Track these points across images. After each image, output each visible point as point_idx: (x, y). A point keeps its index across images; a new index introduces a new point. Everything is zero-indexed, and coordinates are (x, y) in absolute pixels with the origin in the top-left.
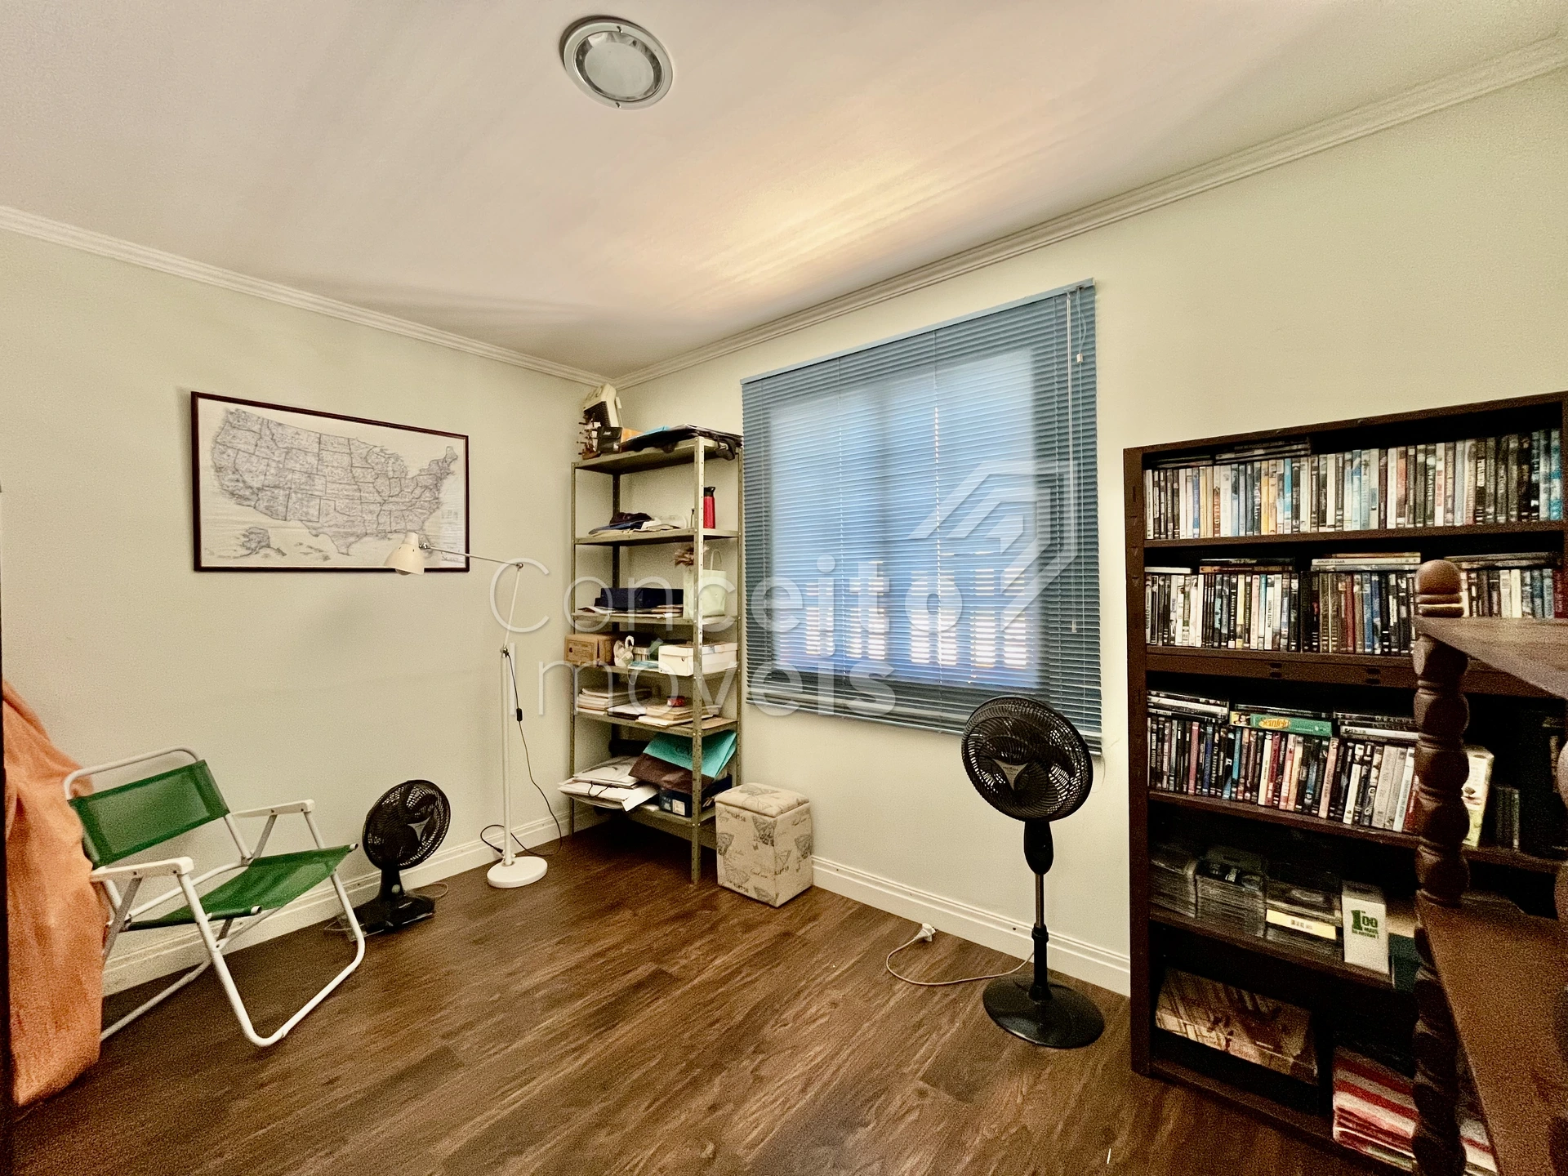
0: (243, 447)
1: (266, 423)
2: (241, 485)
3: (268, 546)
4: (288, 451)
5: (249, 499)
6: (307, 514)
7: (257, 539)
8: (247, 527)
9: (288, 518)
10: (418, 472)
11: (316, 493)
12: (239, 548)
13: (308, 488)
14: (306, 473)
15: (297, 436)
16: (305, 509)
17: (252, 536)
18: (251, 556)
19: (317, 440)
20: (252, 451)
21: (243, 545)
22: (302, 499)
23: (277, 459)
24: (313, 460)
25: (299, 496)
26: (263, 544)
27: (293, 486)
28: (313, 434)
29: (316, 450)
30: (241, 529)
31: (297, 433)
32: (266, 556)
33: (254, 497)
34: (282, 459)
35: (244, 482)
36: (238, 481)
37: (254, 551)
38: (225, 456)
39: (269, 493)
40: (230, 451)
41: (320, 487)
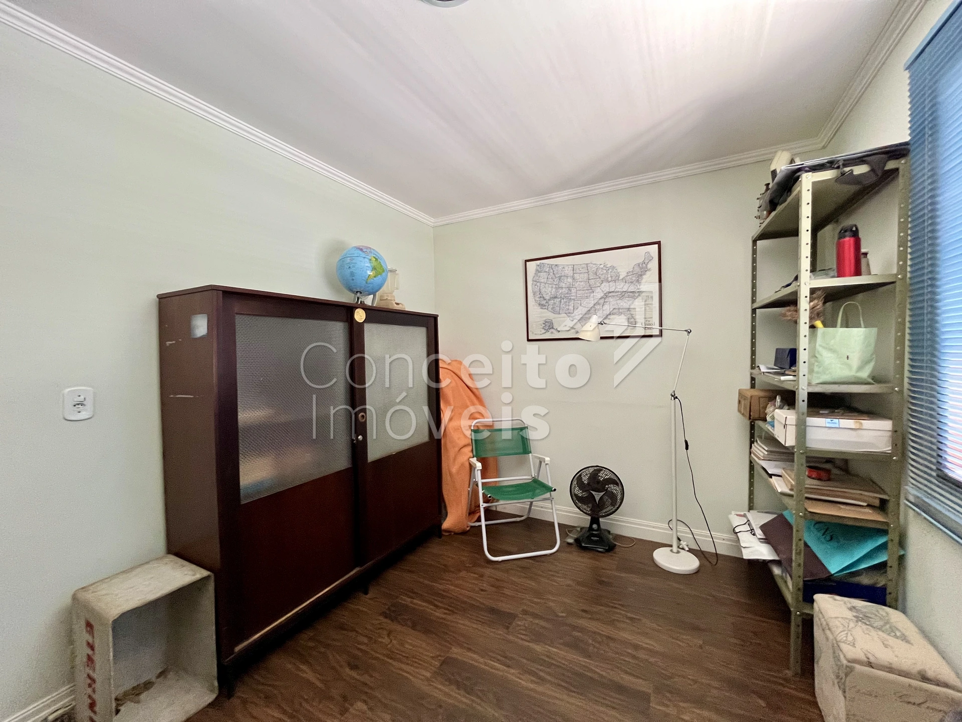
0: (542, 280)
1: (551, 266)
2: (542, 299)
3: (553, 328)
4: (560, 278)
5: (545, 306)
6: (568, 309)
7: (549, 325)
8: (545, 319)
9: (560, 313)
10: (626, 274)
11: (572, 298)
12: (542, 330)
13: (568, 295)
14: (568, 288)
15: (563, 269)
16: (567, 307)
17: (546, 324)
18: (546, 333)
19: (572, 269)
20: (546, 282)
21: (543, 328)
22: (566, 302)
23: (555, 283)
24: (570, 280)
25: (565, 300)
26: (550, 327)
27: (562, 296)
28: (570, 266)
29: (572, 275)
30: (542, 321)
31: (564, 268)
32: (552, 333)
33: (547, 304)
34: (557, 283)
35: (543, 297)
36: (541, 297)
37: (547, 331)
38: (536, 287)
39: (552, 301)
40: (538, 284)
41: (574, 294)
